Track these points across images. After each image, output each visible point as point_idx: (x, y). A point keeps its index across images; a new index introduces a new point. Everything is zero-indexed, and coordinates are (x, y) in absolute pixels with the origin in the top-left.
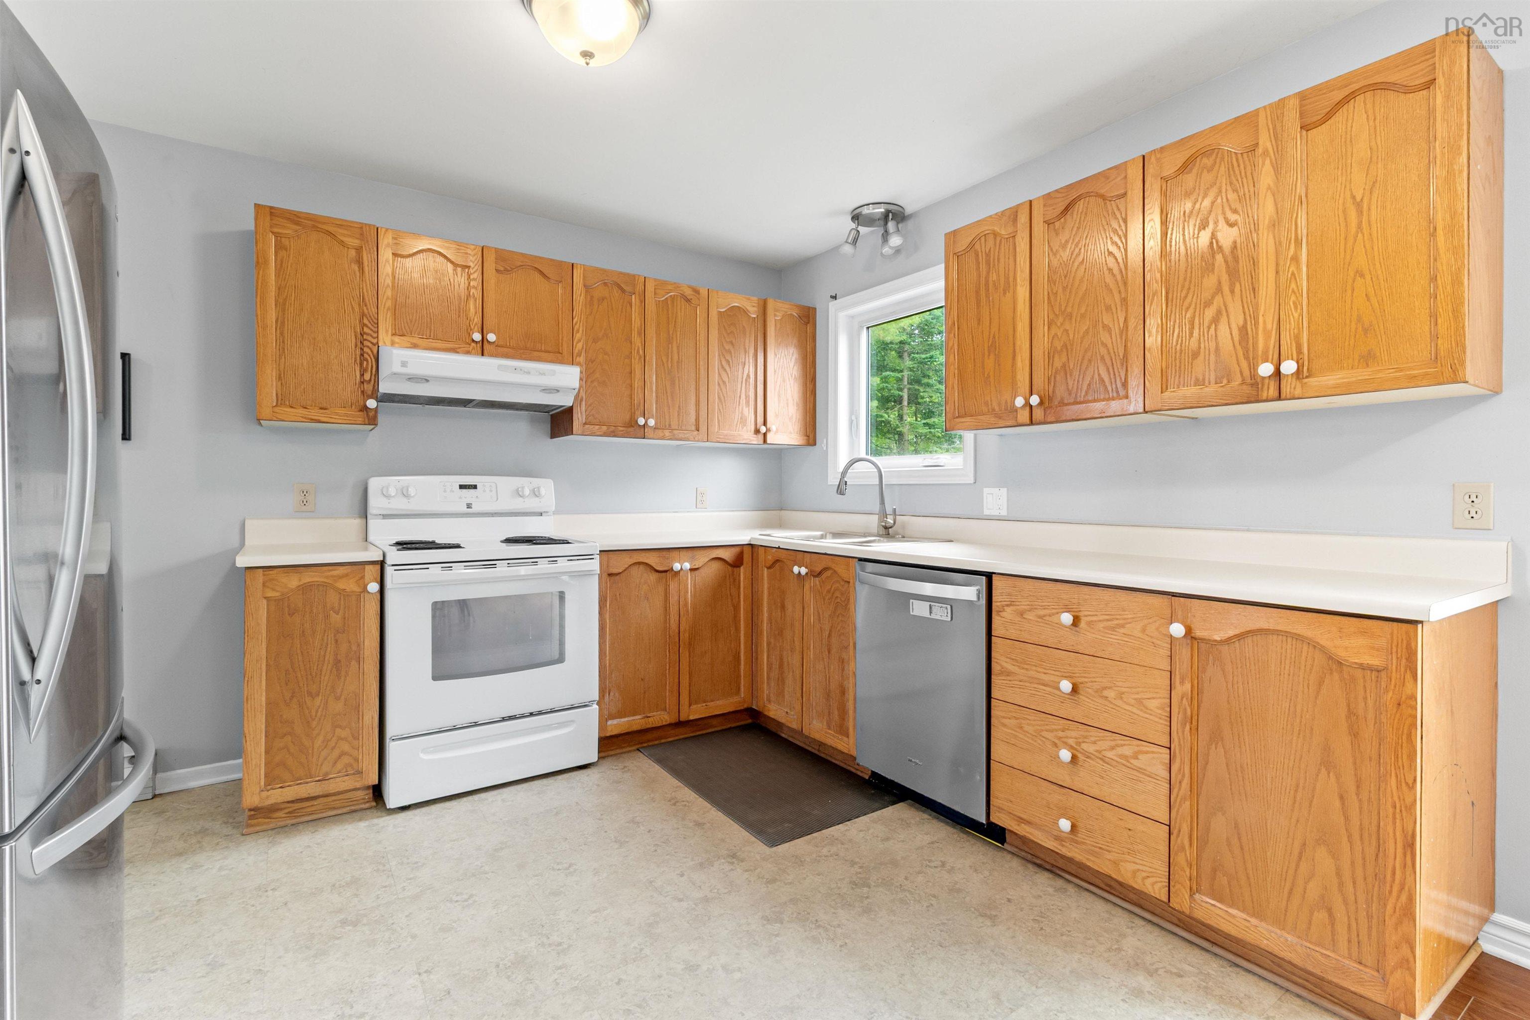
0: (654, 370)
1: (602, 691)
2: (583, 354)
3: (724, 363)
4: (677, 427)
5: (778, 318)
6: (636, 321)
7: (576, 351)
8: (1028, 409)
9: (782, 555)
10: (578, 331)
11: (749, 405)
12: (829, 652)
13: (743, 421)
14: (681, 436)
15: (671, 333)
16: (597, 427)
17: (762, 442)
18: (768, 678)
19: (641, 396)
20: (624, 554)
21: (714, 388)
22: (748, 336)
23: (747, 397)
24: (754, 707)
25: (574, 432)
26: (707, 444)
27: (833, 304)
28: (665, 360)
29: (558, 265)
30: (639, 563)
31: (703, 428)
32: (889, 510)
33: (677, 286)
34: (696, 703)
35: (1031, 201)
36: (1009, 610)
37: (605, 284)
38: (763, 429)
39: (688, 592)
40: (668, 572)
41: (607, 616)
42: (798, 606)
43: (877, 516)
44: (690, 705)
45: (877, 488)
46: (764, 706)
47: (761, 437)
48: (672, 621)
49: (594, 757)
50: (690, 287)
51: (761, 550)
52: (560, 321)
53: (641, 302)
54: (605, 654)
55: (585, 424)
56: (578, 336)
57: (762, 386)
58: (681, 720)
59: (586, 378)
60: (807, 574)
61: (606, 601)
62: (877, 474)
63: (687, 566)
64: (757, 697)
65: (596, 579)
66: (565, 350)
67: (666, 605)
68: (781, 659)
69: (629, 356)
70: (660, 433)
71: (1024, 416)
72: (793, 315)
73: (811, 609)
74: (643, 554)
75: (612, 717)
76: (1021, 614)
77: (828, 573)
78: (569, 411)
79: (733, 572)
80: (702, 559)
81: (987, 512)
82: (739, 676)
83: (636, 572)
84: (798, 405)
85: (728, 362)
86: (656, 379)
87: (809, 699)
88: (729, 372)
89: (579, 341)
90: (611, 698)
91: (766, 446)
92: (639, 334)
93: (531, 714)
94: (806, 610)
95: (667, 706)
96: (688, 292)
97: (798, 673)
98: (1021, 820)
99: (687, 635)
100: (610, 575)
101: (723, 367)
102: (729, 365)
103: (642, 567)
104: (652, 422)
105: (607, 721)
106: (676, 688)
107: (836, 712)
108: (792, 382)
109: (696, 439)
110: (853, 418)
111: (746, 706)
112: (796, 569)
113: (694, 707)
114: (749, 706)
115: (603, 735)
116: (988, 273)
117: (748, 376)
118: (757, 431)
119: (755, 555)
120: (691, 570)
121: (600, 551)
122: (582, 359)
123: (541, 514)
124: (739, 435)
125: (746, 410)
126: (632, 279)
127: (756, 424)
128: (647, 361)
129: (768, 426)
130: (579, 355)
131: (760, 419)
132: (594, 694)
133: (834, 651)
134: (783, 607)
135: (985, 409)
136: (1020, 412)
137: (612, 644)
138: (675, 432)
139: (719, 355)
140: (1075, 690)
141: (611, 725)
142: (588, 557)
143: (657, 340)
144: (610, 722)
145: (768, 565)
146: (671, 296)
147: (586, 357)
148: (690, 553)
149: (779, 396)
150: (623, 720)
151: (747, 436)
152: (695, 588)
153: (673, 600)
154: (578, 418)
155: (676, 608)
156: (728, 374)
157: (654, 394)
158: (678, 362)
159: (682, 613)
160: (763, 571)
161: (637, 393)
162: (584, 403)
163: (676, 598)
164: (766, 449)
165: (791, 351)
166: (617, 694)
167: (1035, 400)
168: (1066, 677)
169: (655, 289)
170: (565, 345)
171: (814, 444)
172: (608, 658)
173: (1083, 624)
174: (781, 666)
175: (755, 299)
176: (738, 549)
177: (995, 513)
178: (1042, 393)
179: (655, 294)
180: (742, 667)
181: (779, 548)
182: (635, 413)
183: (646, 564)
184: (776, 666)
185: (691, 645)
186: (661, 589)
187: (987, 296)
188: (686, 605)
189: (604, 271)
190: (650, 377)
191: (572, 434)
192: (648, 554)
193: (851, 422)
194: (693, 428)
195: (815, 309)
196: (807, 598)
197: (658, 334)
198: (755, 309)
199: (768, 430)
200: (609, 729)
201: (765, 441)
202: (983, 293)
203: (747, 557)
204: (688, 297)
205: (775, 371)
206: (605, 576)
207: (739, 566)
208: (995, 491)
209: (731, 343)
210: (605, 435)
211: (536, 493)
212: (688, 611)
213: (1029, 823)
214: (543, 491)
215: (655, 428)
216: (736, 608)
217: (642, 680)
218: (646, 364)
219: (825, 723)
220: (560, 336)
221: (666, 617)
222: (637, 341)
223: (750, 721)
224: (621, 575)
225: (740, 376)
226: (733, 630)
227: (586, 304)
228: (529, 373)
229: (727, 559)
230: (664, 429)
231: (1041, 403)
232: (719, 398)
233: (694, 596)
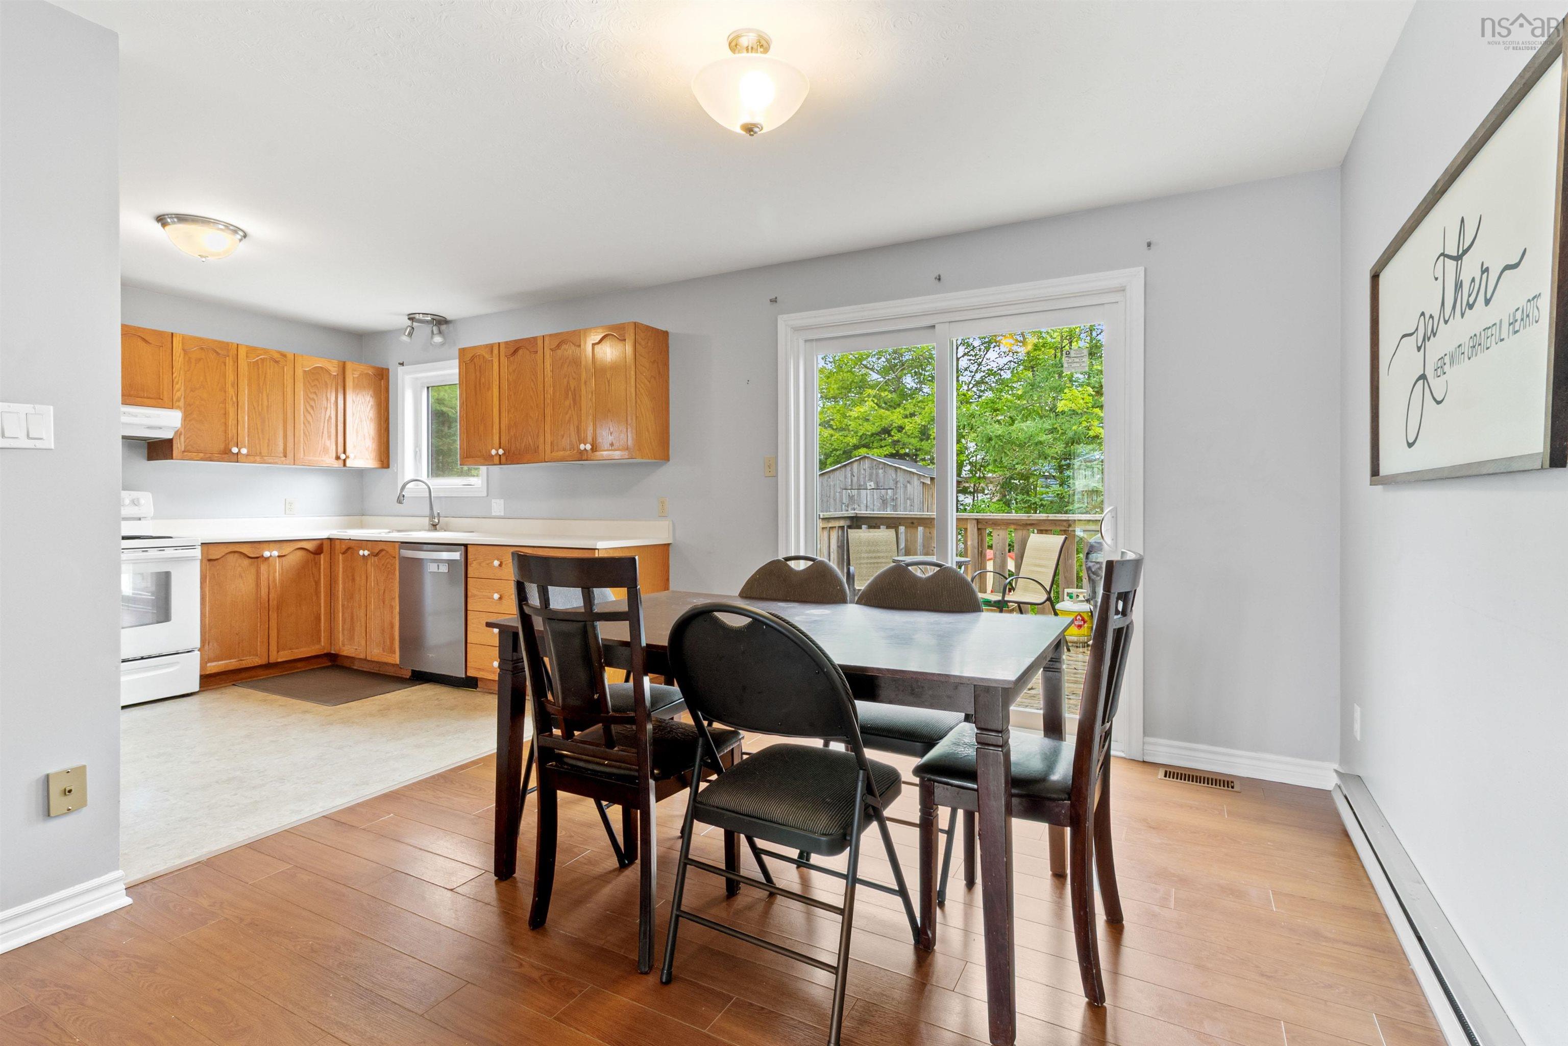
0: (246, 412)
1: (203, 641)
2: (182, 400)
3: (309, 409)
4: (267, 455)
5: (357, 376)
6: (231, 377)
7: (175, 398)
8: (498, 457)
9: (352, 544)
10: (177, 383)
11: (330, 439)
12: (384, 604)
13: (325, 450)
14: (270, 461)
15: (261, 385)
16: (196, 454)
17: (342, 465)
18: (343, 629)
19: (235, 431)
20: (222, 546)
21: (300, 426)
22: (329, 387)
23: (329, 432)
24: (333, 652)
25: (174, 457)
26: (294, 466)
27: (400, 368)
28: (256, 406)
29: (159, 334)
30: (235, 552)
31: (290, 455)
32: (436, 514)
33: (266, 351)
34: (284, 649)
35: (499, 343)
36: (474, 562)
37: (202, 349)
38: (343, 456)
39: (276, 572)
40: (259, 558)
41: (207, 590)
42: (364, 577)
43: (428, 518)
44: (278, 652)
45: (428, 499)
46: (340, 649)
47: (341, 462)
48: (263, 593)
49: (197, 689)
50: (279, 352)
51: (337, 542)
52: (161, 375)
53: (234, 362)
54: (205, 616)
55: (184, 452)
56: (177, 387)
57: (342, 425)
58: (270, 662)
59: (185, 418)
60: (369, 555)
61: (206, 578)
62: (427, 490)
63: (275, 553)
64: (334, 645)
65: (198, 563)
66: (166, 396)
67: (257, 581)
68: (352, 613)
69: (224, 401)
70: (251, 458)
71: (496, 460)
72: (369, 374)
73: (372, 578)
74: (238, 546)
75: (211, 660)
76: (480, 564)
77: (383, 553)
78: (170, 442)
79: (315, 558)
80: (287, 549)
81: (494, 514)
82: (320, 631)
83: (232, 559)
84: (373, 439)
85: (312, 407)
86: (248, 419)
87: (371, 636)
88: (313, 415)
89: (178, 390)
90: (210, 647)
91: (345, 468)
92: (233, 386)
93: (142, 658)
94: (369, 578)
95: (259, 653)
96: (276, 356)
97: (363, 620)
98: (480, 670)
99: (275, 602)
100: (210, 560)
101: (307, 410)
102: (313, 410)
103: (236, 555)
104: (244, 451)
105: (206, 663)
106: (266, 640)
107: (388, 640)
108: (368, 422)
109: (284, 463)
110: (417, 450)
111: (325, 651)
112: (361, 552)
113: (281, 653)
114: (328, 652)
115: (203, 673)
116: (480, 377)
117: (330, 417)
118: (338, 458)
119: (333, 545)
120: (279, 556)
121: (202, 544)
122: (181, 403)
123: (140, 519)
124: (322, 461)
125: (328, 443)
126: (226, 346)
127: (337, 452)
128: (239, 406)
129: (347, 454)
130: (179, 400)
131: (341, 449)
132: (197, 643)
133: (387, 602)
134: (353, 580)
135: (479, 454)
136: (495, 457)
137: (211, 609)
138: (265, 458)
139: (304, 402)
140: (500, 598)
141: (210, 666)
142: (192, 547)
143: (248, 390)
144: (209, 665)
145: (342, 552)
146: (261, 359)
147: (185, 403)
148: (278, 545)
149: (357, 432)
150: (220, 663)
151: (329, 460)
152: (282, 569)
153: (264, 577)
154: (178, 448)
155: (266, 584)
156: (312, 416)
157: (246, 430)
158: (268, 407)
159: (271, 587)
160: (339, 555)
161: (231, 430)
162: (182, 437)
163: (266, 576)
164: (345, 470)
165: (368, 400)
166: (215, 644)
167: (501, 452)
168: (497, 592)
169: (247, 353)
170: (165, 393)
171: (388, 467)
172: (207, 619)
173: (503, 566)
174: (352, 618)
175: (335, 362)
176: (318, 542)
177: (498, 514)
178: (505, 448)
179: (247, 356)
180: (322, 624)
181: (350, 539)
182: (229, 444)
183: (241, 553)
184: (348, 620)
185: (279, 608)
186: (253, 570)
187: (480, 390)
188: (274, 580)
189: (201, 339)
190: (243, 418)
191: (172, 459)
192: (241, 546)
193: (416, 453)
194: (282, 455)
195: (388, 369)
196: (369, 571)
197: (250, 385)
198: (336, 369)
199: (347, 457)
200: (209, 669)
201: (345, 465)
202: (478, 387)
203: (326, 547)
204: (277, 360)
205: (353, 414)
206: (205, 561)
207: (320, 554)
208: (498, 501)
209: (315, 393)
210: (202, 459)
211: (135, 502)
212: (276, 585)
213: (483, 670)
214: (142, 501)
215: (247, 455)
216: (317, 583)
217: (237, 634)
218: (239, 408)
219: (381, 649)
220: (161, 387)
221: (257, 589)
222: (231, 391)
223: (330, 664)
224: (219, 561)
225: (323, 418)
226: (314, 598)
227: (184, 363)
228: (136, 416)
229: (308, 548)
230: (255, 456)
231: (504, 454)
232: (304, 433)
233: (282, 574)
